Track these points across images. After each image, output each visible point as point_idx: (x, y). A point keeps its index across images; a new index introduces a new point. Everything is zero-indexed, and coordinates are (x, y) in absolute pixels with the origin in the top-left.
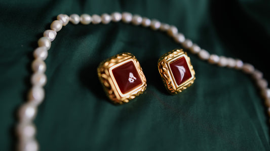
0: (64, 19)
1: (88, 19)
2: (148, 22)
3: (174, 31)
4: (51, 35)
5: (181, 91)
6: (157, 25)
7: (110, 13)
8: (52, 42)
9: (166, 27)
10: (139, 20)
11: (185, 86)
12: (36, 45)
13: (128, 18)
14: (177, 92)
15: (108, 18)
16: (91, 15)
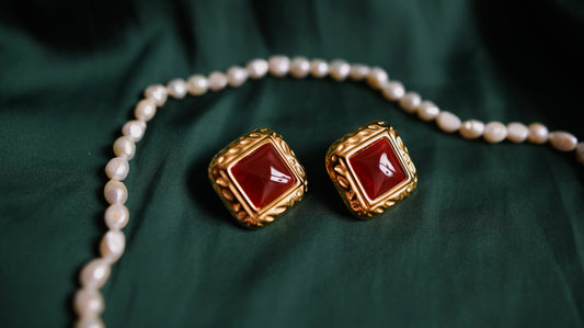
0: (158, 95)
1: (201, 84)
2: (322, 68)
3: (381, 77)
4: (136, 130)
5: (380, 211)
6: (344, 70)
7: (243, 64)
8: (137, 144)
9: (363, 71)
10: (304, 66)
11: (391, 200)
12: (110, 154)
13: (282, 65)
14: (373, 213)
15: (239, 75)
16: (206, 75)
